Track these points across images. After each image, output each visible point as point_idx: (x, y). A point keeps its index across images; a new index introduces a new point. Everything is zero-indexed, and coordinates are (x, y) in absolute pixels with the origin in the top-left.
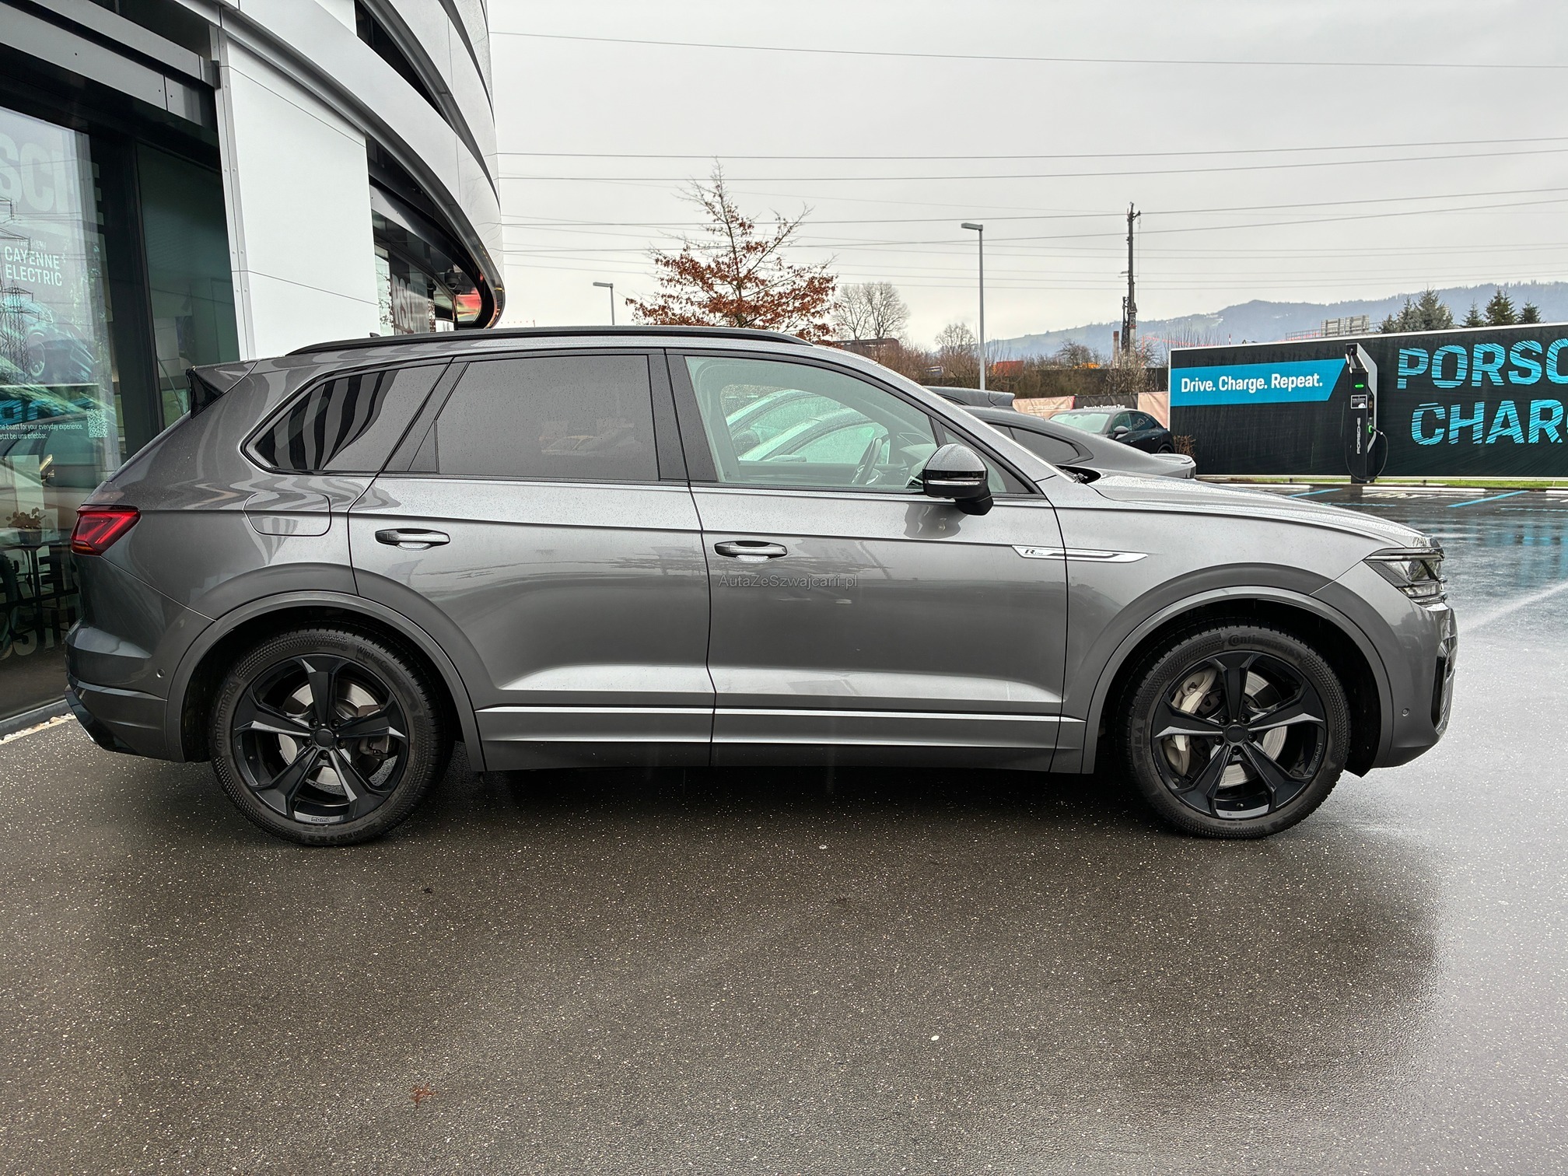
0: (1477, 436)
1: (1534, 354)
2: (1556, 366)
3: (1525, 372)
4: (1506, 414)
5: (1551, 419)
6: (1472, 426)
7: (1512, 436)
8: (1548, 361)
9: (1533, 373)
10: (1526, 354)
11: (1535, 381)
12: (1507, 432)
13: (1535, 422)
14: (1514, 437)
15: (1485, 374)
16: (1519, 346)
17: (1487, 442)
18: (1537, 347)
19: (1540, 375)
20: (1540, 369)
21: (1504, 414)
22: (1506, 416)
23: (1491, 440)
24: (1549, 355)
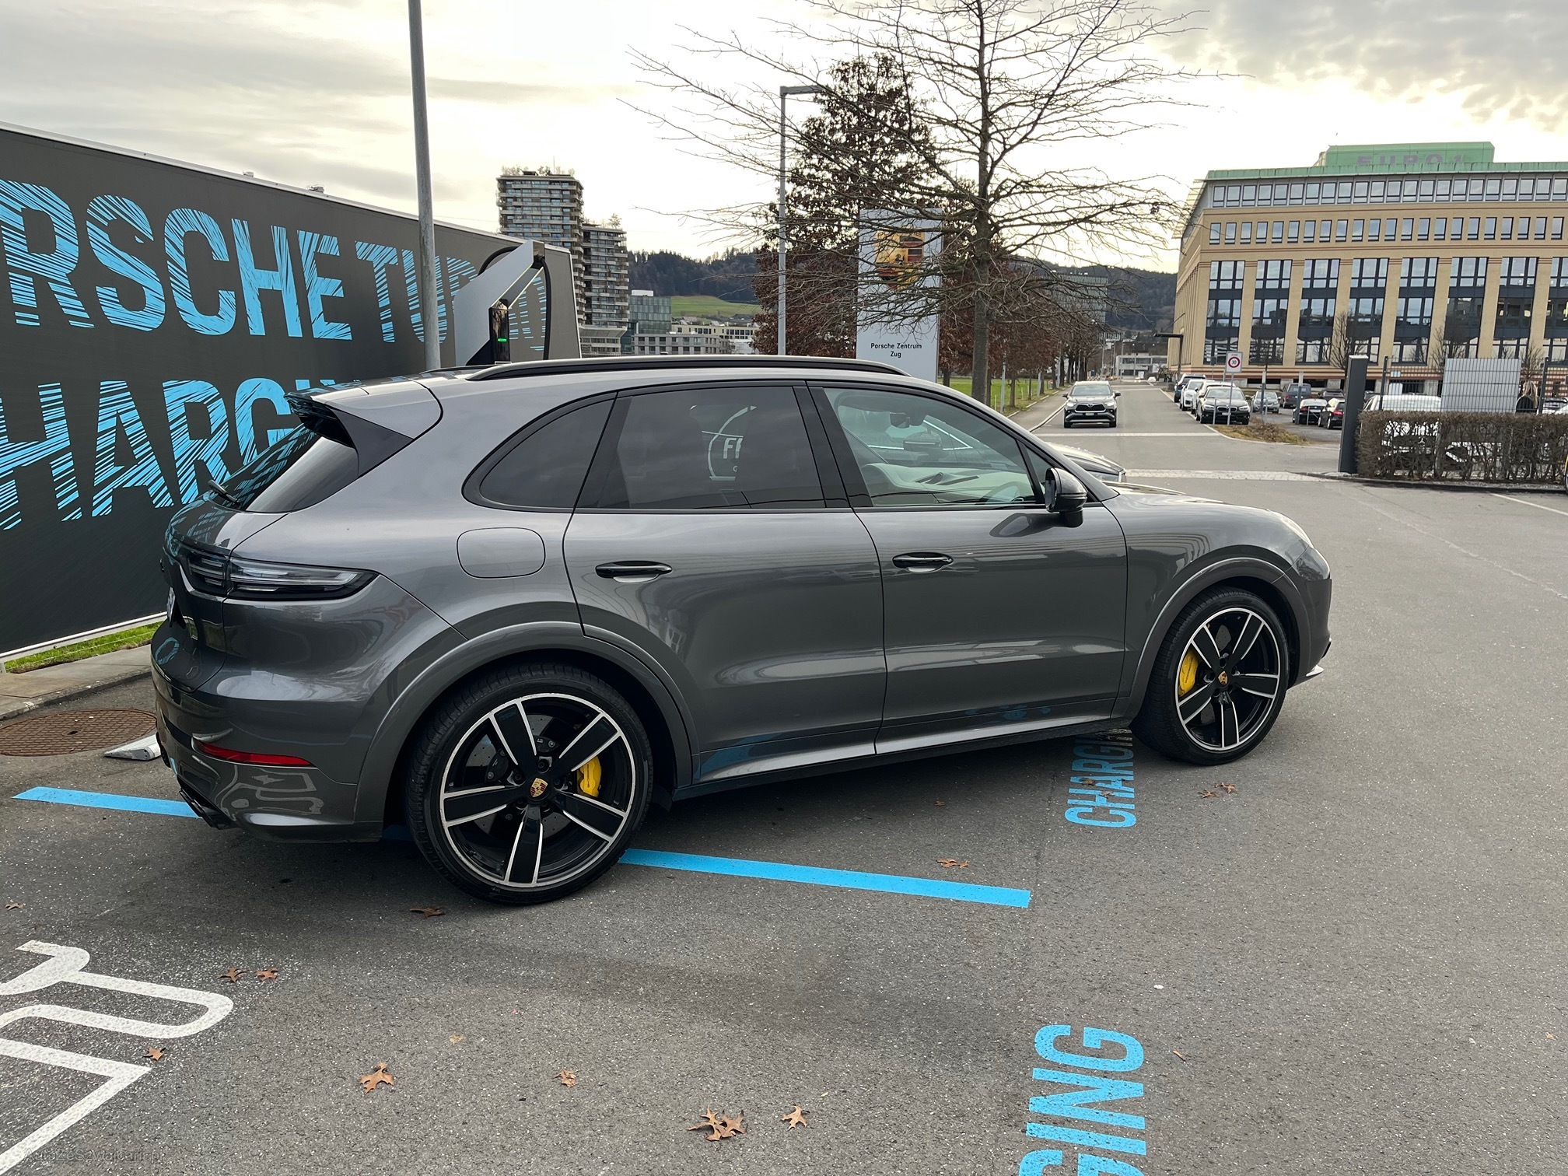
0: (67, 495)
1: (137, 239)
2: (186, 282)
3: (133, 297)
4: (119, 421)
5: (210, 437)
6: (45, 464)
7: (145, 488)
8: (170, 266)
9: (150, 299)
10: (121, 234)
11: (155, 322)
12: (132, 478)
13: (182, 444)
14: (152, 491)
15: (41, 285)
16: (103, 207)
17: (95, 513)
18: (141, 222)
19: (163, 308)
20: (159, 288)
21: (113, 422)
22: (120, 428)
23: (102, 507)
24: (170, 250)
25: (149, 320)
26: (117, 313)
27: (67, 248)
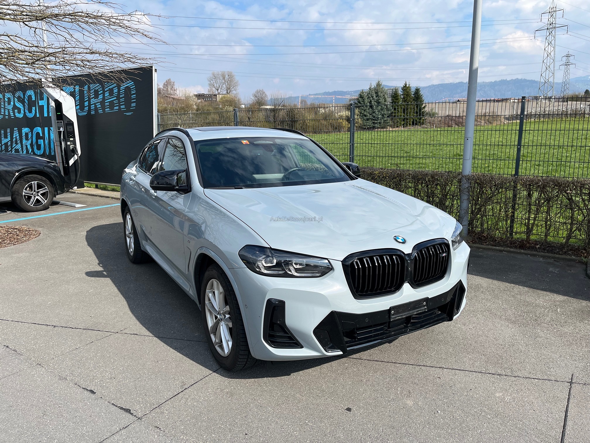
0: (10, 149)
2: (27, 106)
3: (19, 111)
4: (16, 136)
5: (28, 140)
6: (7, 143)
7: (19, 150)
8: (25, 104)
9: (22, 111)
10: (19, 99)
12: (17, 147)
13: (24, 141)
15: (9, 111)
16: (17, 95)
18: (22, 95)
24: (26, 100)
25: (21, 116)
26: (17, 115)
27: (12, 103)
